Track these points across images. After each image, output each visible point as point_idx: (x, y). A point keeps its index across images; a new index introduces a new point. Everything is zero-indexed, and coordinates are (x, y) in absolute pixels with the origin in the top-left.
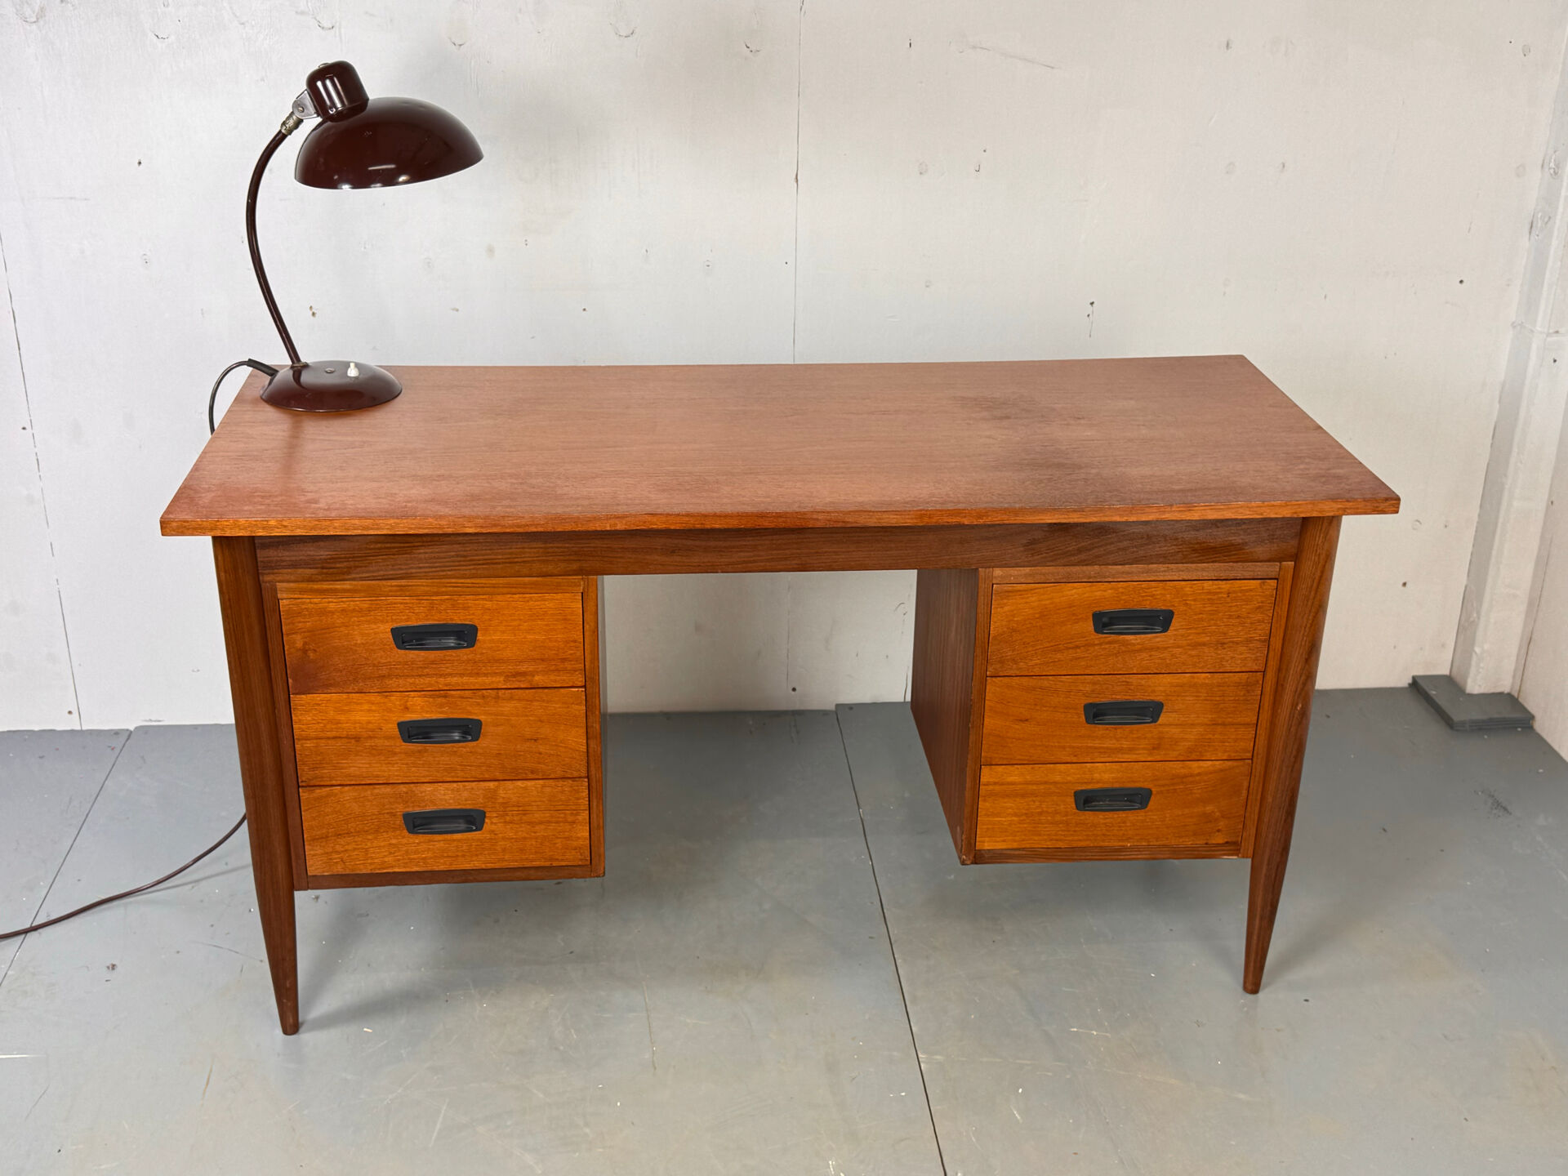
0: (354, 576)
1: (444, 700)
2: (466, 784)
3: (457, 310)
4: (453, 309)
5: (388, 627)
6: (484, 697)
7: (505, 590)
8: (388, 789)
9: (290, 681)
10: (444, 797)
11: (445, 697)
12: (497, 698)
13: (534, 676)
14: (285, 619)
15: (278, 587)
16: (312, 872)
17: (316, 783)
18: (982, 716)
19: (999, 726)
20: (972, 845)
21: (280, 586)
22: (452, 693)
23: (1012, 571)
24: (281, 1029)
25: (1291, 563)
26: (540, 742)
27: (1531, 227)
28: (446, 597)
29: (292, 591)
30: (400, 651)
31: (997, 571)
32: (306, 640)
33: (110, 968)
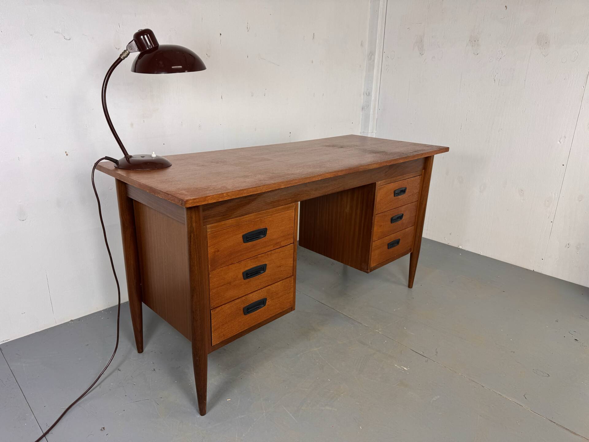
0: (233, 216)
1: (257, 260)
2: (262, 289)
5: (241, 235)
6: (268, 255)
7: (275, 213)
8: (239, 300)
9: (209, 266)
10: (255, 297)
11: (257, 258)
12: (271, 254)
13: (281, 243)
14: (209, 240)
15: (207, 227)
16: (214, 343)
17: (216, 306)
18: (374, 227)
19: (376, 230)
20: (370, 266)
21: (208, 226)
22: (259, 256)
23: (382, 181)
24: (199, 415)
25: (424, 170)
26: (281, 267)
27: (362, 109)
28: (259, 219)
29: (211, 228)
30: (245, 244)
31: (379, 182)
32: (216, 247)
33: (102, 430)
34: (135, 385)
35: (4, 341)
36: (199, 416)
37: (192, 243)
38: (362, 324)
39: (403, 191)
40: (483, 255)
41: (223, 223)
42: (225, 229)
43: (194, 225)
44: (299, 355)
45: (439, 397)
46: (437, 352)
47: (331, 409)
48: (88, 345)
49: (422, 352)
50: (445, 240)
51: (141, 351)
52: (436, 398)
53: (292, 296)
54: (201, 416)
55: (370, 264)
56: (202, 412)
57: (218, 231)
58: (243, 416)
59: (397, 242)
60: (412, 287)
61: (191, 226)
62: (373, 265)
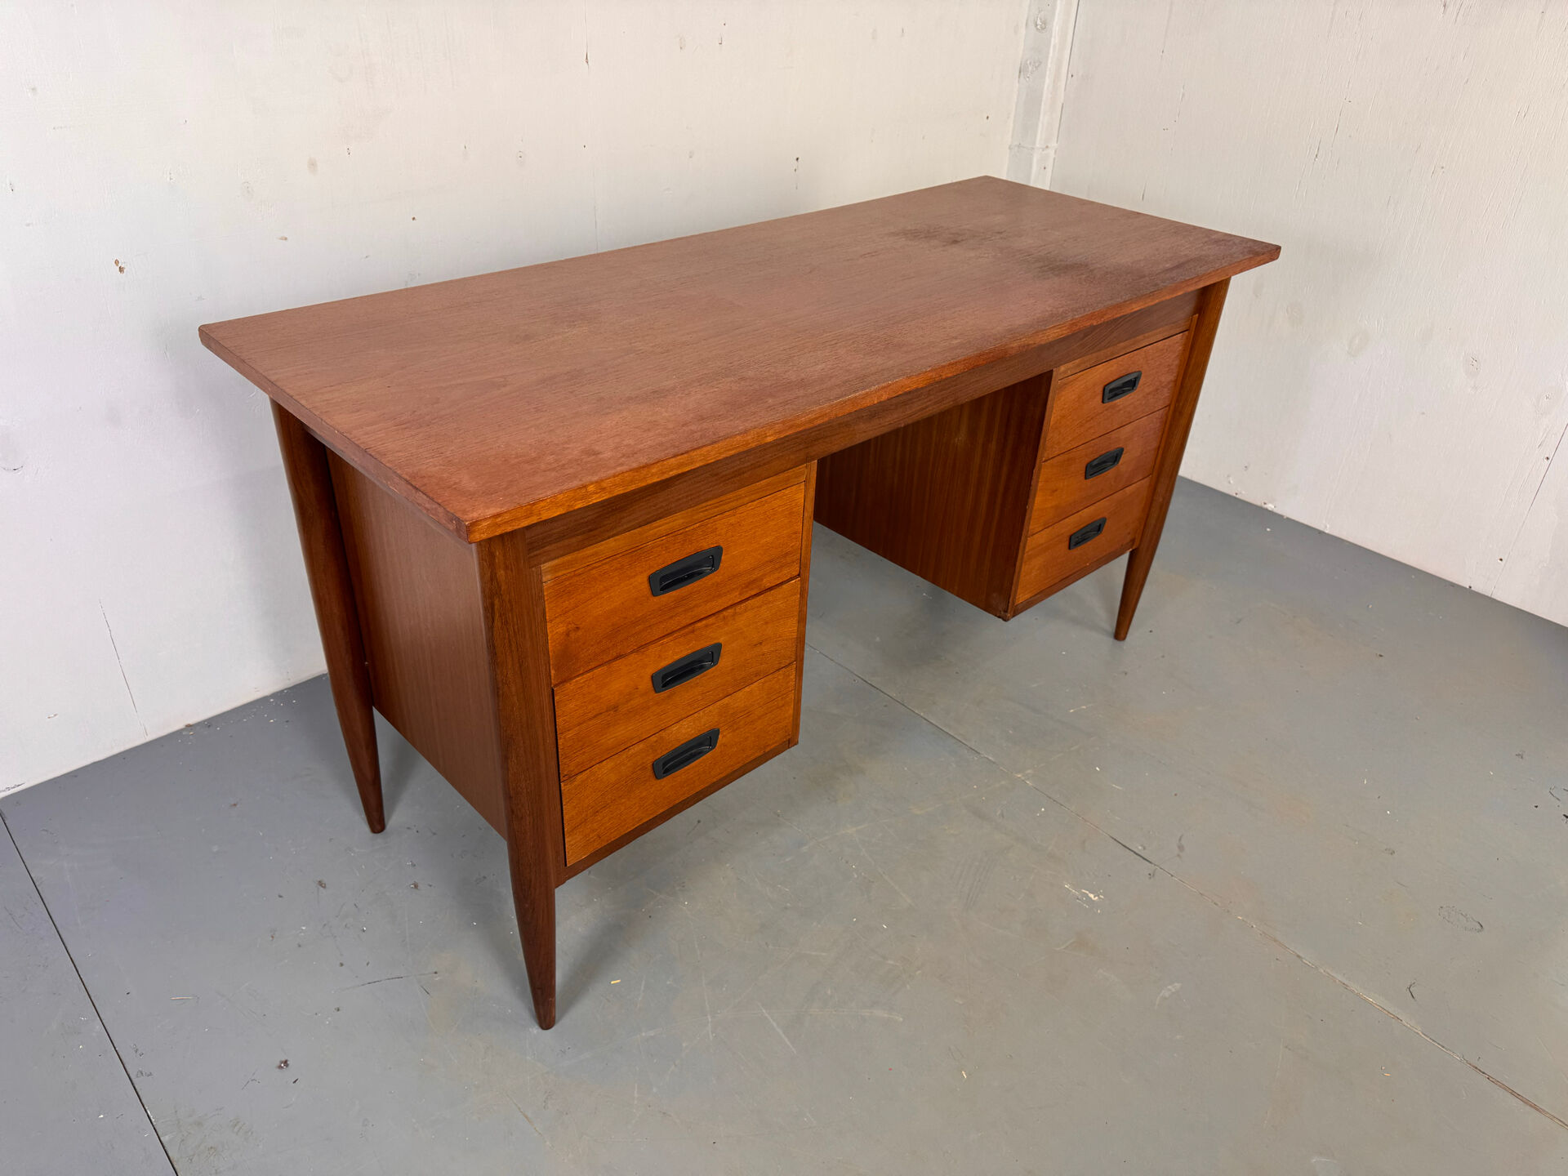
0: (620, 529)
1: (692, 635)
2: (705, 710)
3: (286, 239)
4: (281, 239)
5: (643, 577)
6: (724, 617)
8: (641, 746)
9: (553, 672)
10: (684, 731)
11: (693, 631)
12: (735, 614)
13: (762, 580)
14: (548, 604)
15: (543, 569)
16: (571, 861)
17: (576, 771)
18: (1035, 497)
19: (1042, 502)
20: (1013, 603)
21: (544, 567)
22: (699, 624)
23: (1070, 365)
24: (537, 1026)
25: (1197, 315)
26: (763, 644)
27: (1020, 72)
28: (698, 525)
29: (555, 569)
30: (656, 599)
31: (1062, 368)
32: (570, 619)
33: (282, 1068)
34: (364, 931)
35: (9, 789)
36: (536, 1030)
37: (497, 623)
38: (979, 753)
39: (1130, 384)
40: (1330, 533)
41: (589, 551)
42: (594, 568)
43: (501, 573)
44: (805, 849)
45: (1178, 985)
46: (1181, 848)
47: (886, 1015)
48: (235, 805)
49: (1141, 846)
50: (1230, 483)
51: (378, 827)
52: (1169, 990)
53: (791, 712)
54: (540, 1030)
55: (1014, 598)
56: (546, 1019)
57: (575, 575)
58: (652, 1033)
59: (1098, 527)
60: (1124, 639)
61: (493, 578)
62: (1021, 597)
